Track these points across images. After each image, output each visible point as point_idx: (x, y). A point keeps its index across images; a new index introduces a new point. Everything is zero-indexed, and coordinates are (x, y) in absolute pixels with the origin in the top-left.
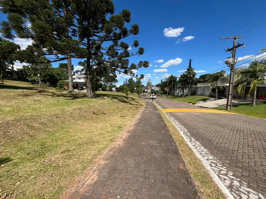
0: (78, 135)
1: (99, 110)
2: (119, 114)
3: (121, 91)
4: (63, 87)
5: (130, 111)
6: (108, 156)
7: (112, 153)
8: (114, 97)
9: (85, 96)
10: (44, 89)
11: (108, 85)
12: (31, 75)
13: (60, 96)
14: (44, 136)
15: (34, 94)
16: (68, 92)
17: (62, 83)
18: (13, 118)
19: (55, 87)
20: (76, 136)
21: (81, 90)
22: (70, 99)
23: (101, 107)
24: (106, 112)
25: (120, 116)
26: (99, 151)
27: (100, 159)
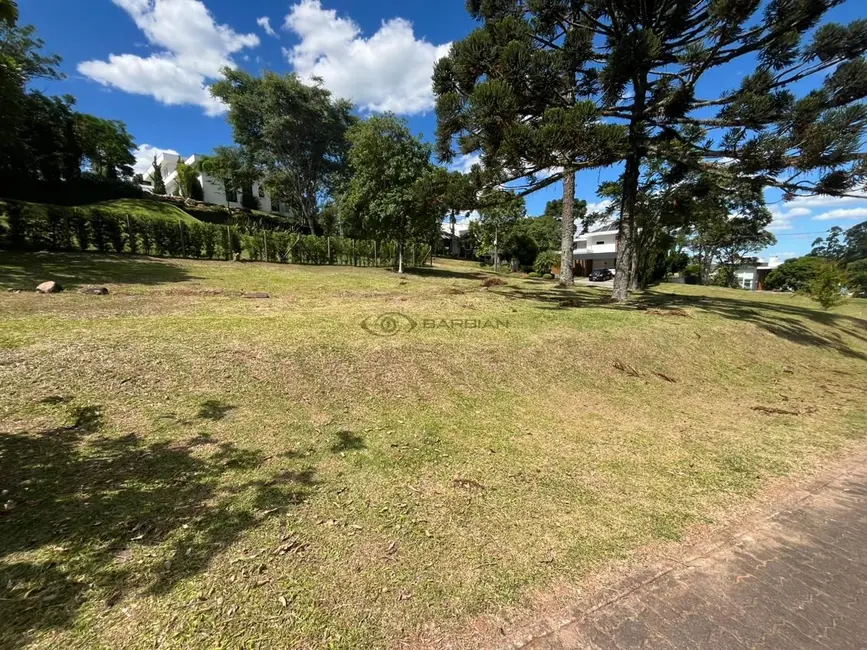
0: (535, 434)
1: (647, 357)
2: (749, 390)
3: (791, 285)
4: (549, 272)
5: (831, 388)
6: (609, 613)
7: (637, 606)
8: (741, 311)
9: (605, 300)
10: (497, 277)
11: (715, 261)
12: (480, 244)
13: (530, 298)
14: (446, 406)
15: (472, 290)
16: (556, 287)
17: (547, 258)
18: (399, 344)
19: (528, 271)
20: (528, 437)
21: (601, 279)
22: (550, 309)
23: (658, 346)
24: (676, 371)
25: (756, 404)
26: (574, 554)
27: (559, 604)
